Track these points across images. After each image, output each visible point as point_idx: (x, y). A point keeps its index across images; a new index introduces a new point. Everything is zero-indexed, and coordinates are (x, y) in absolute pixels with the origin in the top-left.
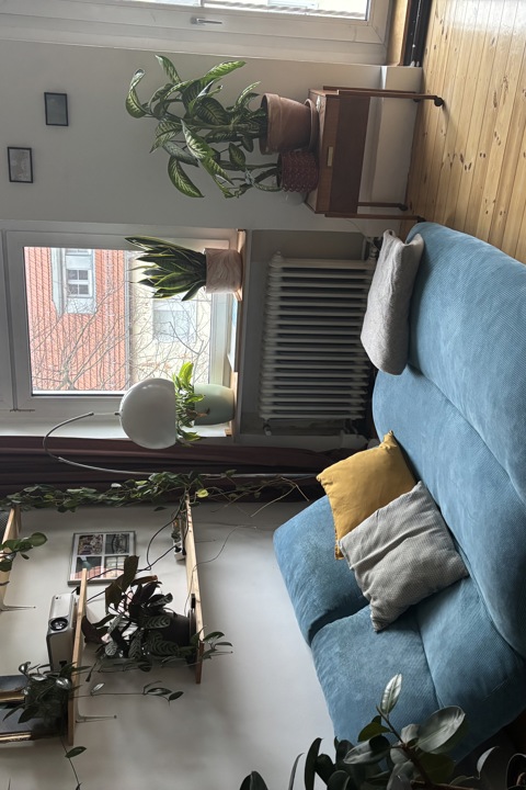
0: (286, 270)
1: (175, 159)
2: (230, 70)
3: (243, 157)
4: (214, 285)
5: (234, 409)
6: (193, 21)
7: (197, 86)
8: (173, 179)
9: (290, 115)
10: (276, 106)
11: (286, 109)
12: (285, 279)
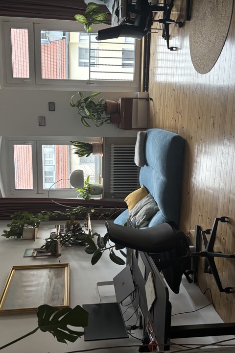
0: (115, 147)
1: (83, 117)
2: (97, 95)
3: (101, 116)
4: (95, 152)
5: (102, 189)
6: (87, 84)
7: (88, 98)
8: (83, 122)
9: (113, 105)
10: (109, 102)
11: (111, 103)
12: (115, 150)
